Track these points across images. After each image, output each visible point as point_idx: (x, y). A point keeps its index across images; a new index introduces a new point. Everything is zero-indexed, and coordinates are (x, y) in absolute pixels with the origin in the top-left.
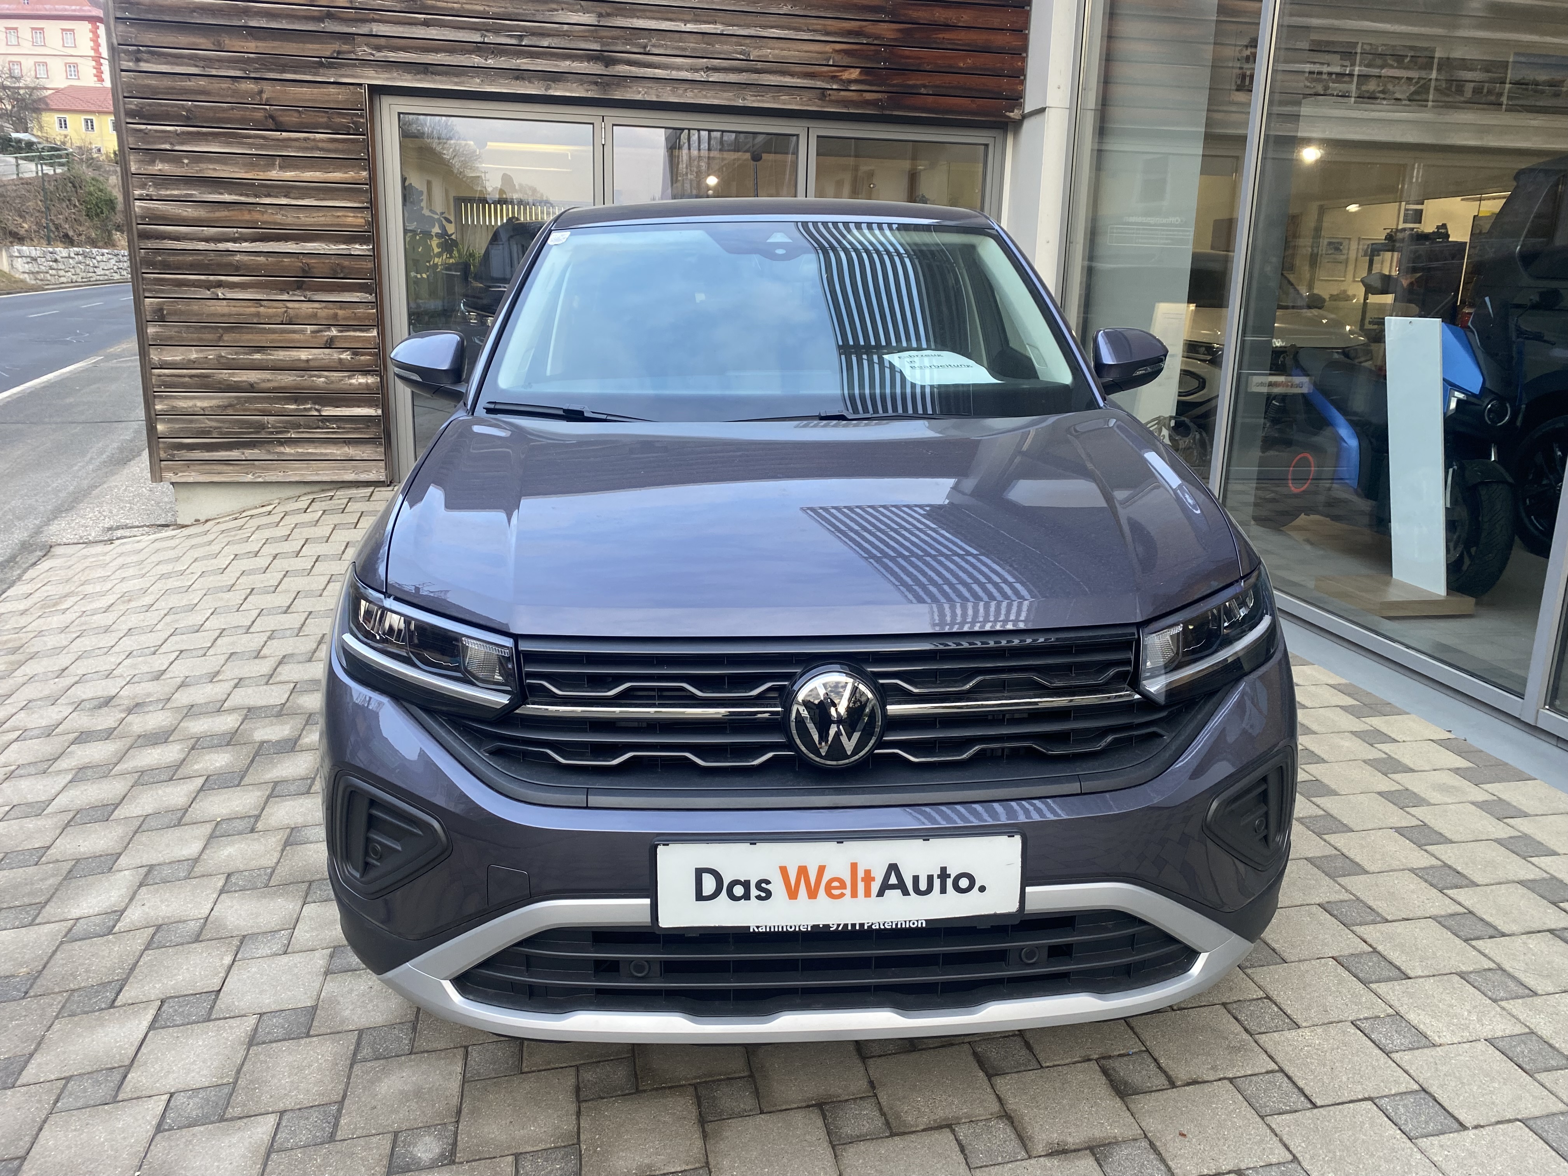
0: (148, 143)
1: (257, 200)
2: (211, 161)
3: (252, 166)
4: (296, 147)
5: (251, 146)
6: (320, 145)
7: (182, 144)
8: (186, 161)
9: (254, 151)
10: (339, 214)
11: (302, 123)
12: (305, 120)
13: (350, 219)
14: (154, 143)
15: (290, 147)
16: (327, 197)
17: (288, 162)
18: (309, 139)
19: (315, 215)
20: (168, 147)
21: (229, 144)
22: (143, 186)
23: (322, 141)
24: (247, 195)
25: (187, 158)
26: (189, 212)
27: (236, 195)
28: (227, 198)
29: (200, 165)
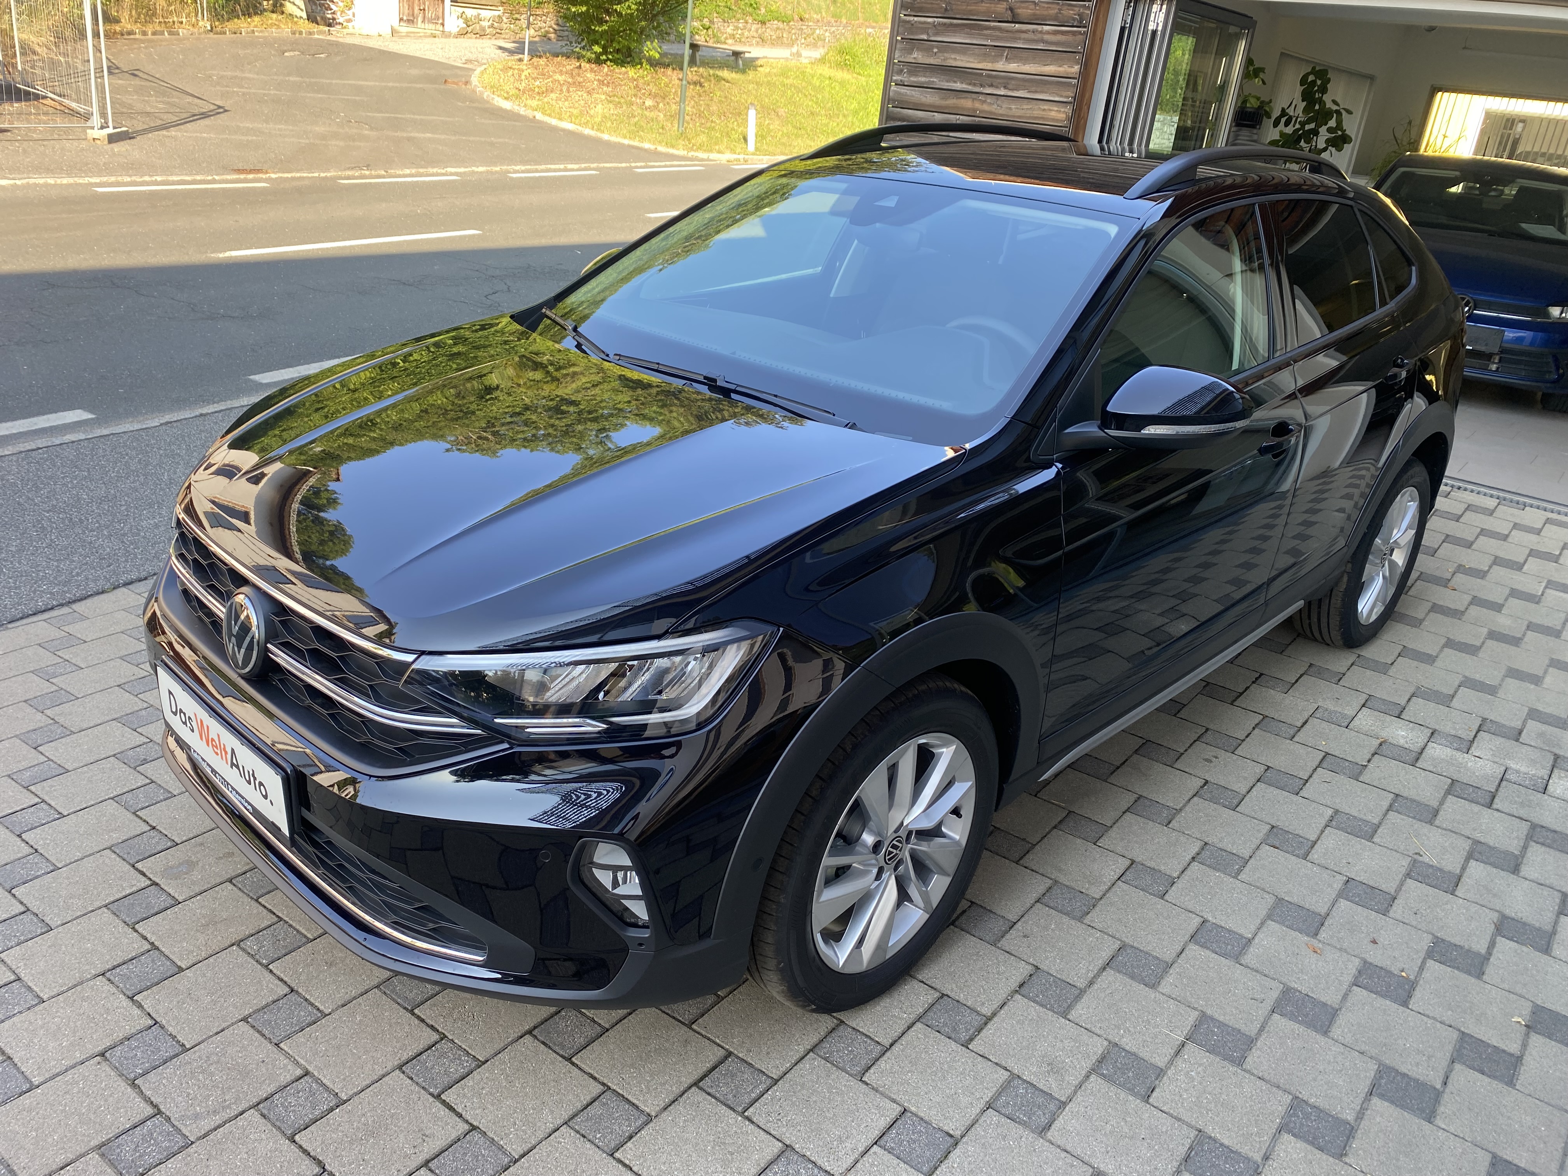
0: (912, 34)
1: (981, 90)
2: (954, 51)
3: (985, 57)
4: (1024, 39)
5: (987, 37)
6: (1046, 37)
7: (936, 34)
8: (935, 50)
9: (989, 42)
10: (1046, 107)
11: (1034, 15)
12: (1038, 12)
13: (1053, 114)
14: (917, 34)
15: (1020, 39)
16: (1039, 89)
17: (1014, 53)
18: (1037, 31)
19: (1025, 107)
20: (925, 37)
21: (971, 35)
22: (900, 72)
23: (1048, 33)
24: (975, 85)
25: (937, 47)
26: (929, 98)
27: (967, 84)
28: (959, 86)
29: (945, 54)
